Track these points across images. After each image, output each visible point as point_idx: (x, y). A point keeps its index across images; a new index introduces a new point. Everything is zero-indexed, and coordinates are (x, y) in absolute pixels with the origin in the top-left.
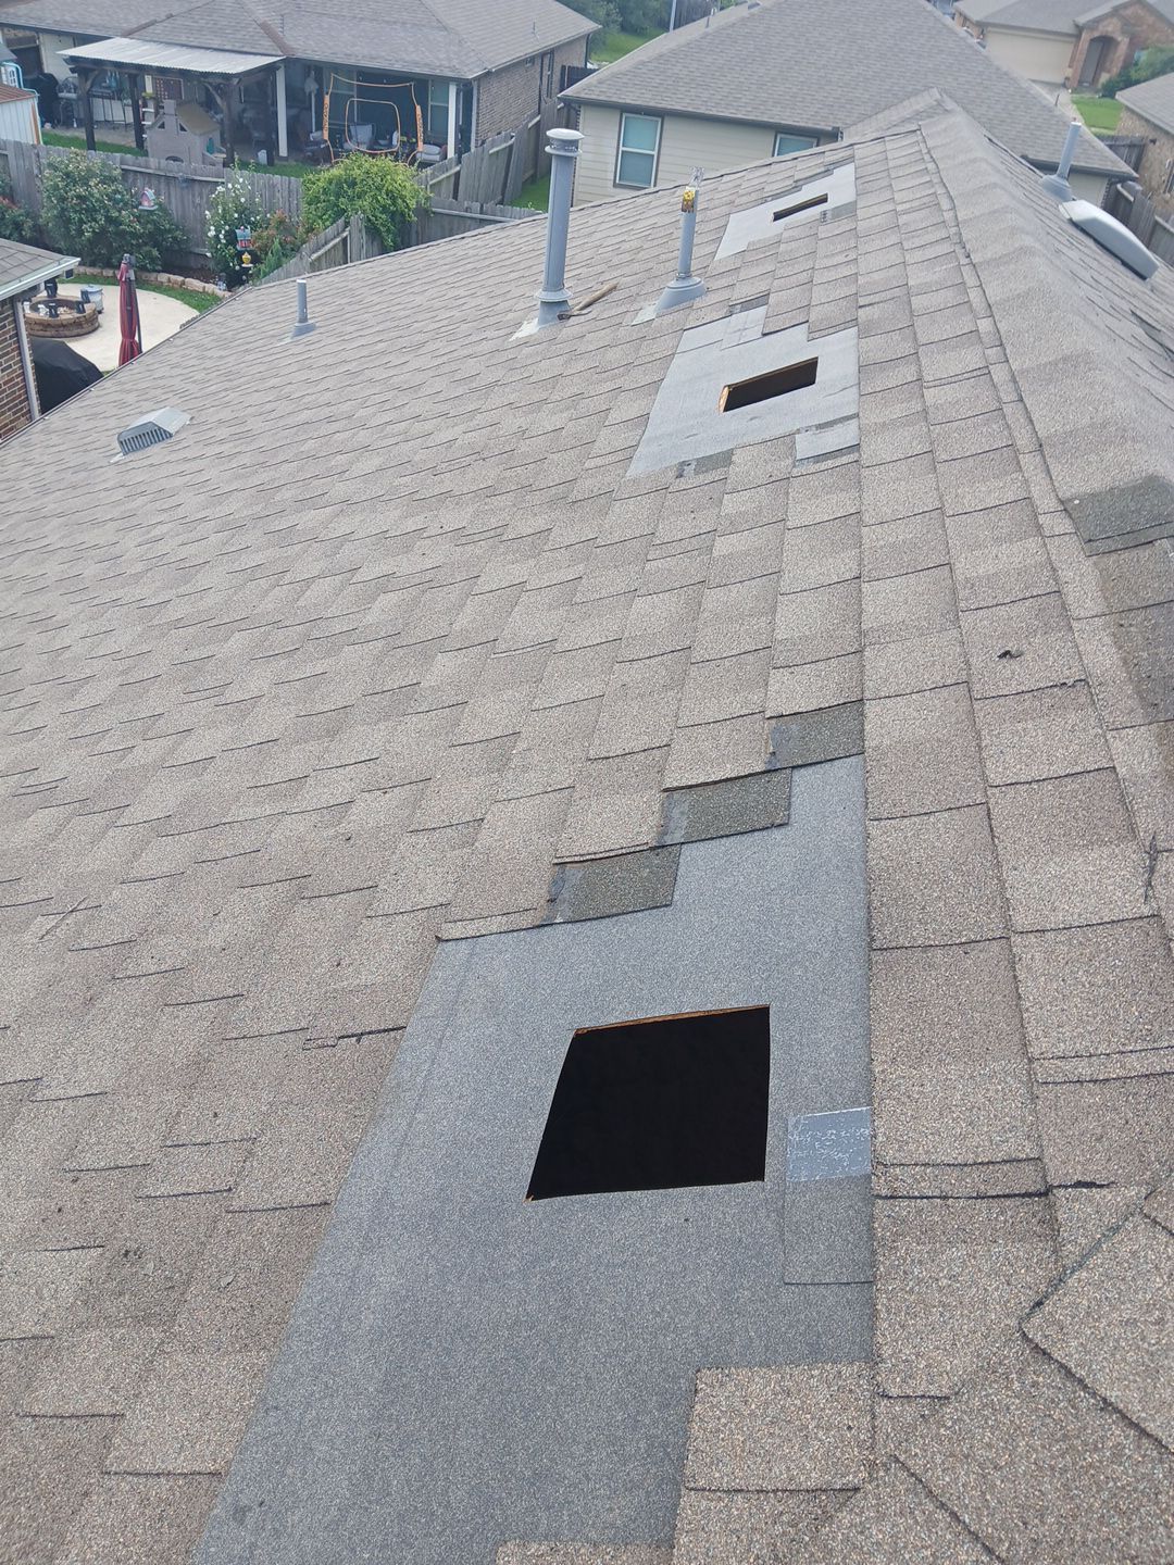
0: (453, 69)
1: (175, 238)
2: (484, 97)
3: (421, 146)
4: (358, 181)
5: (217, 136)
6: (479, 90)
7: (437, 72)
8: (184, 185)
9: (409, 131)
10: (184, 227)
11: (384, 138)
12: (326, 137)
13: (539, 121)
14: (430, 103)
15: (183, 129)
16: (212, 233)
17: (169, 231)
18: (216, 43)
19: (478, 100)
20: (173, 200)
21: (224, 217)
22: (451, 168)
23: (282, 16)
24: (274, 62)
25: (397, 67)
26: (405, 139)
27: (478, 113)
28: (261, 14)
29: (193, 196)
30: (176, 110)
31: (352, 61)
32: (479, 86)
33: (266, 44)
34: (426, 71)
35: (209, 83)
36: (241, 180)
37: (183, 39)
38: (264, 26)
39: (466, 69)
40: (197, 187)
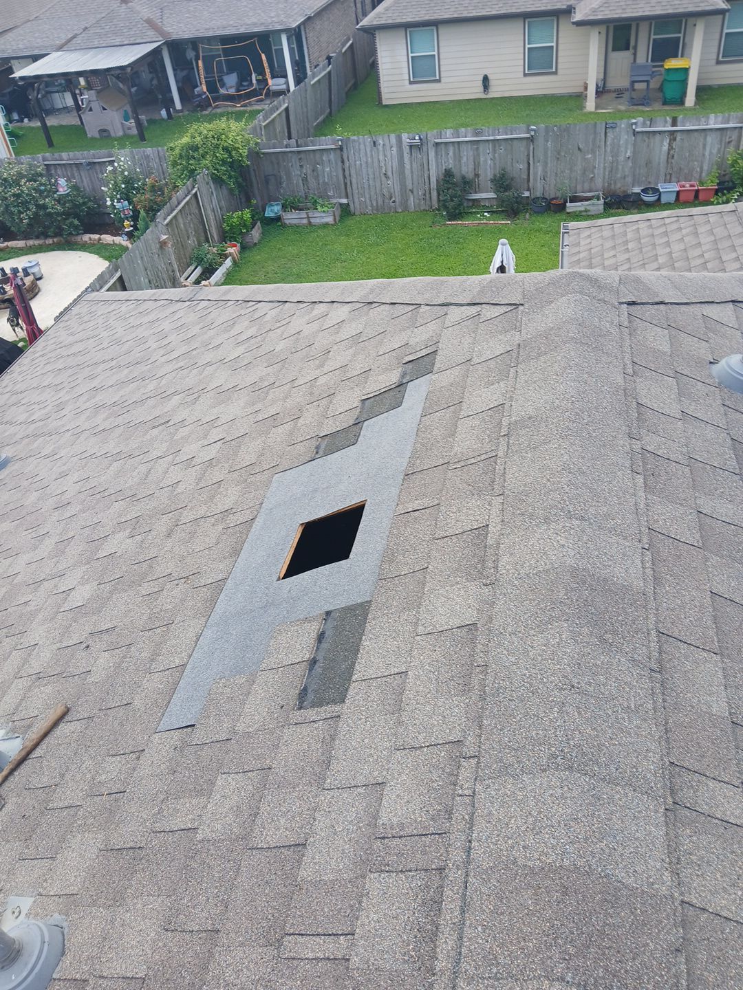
0: (281, 23)
1: (89, 208)
2: (311, 35)
3: (270, 82)
4: (200, 146)
5: (128, 108)
6: (305, 31)
7: (271, 28)
8: (88, 167)
9: (261, 72)
10: (95, 197)
11: (247, 81)
12: (205, 90)
13: (352, 44)
14: (273, 48)
15: (104, 109)
16: (109, 203)
17: (84, 203)
18: (118, 41)
19: (306, 38)
20: (84, 179)
21: (114, 189)
22: (281, 106)
23: (161, 9)
24: (159, 46)
25: (242, 30)
26: (260, 77)
27: (308, 48)
28: (146, 12)
29: (97, 174)
30: (97, 97)
31: (211, 34)
32: (305, 28)
33: (151, 34)
34: (262, 29)
35: (112, 75)
36: (122, 159)
37: (96, 43)
38: (150, 22)
39: (291, 20)
40: (97, 167)
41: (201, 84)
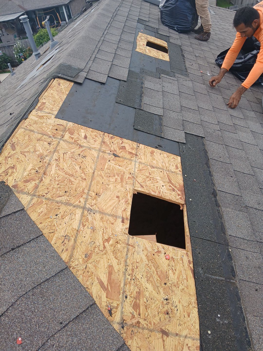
0: (62, 2)
1: (9, 60)
2: (72, 7)
3: (61, 22)
5: (16, 34)
6: (70, 6)
7: (59, 4)
8: (8, 47)
9: (57, 20)
10: (10, 57)
11: (53, 23)
12: (40, 27)
13: (85, 8)
14: (60, 12)
15: (8, 35)
16: (16, 56)
17: (7, 58)
18: (10, 13)
19: (71, 8)
20: (7, 51)
21: (17, 52)
23: (23, 2)
24: (23, 13)
25: (50, 6)
26: (57, 22)
27: (71, 11)
28: (17, 3)
29: (11, 49)
30: (5, 31)
31: (40, 8)
32: (70, 4)
33: (20, 9)
34: (56, 5)
35: (10, 22)
36: (19, 43)
37: (2, 14)
38: (19, 6)
39: (65, 2)
40: (10, 47)
41: (38, 25)
